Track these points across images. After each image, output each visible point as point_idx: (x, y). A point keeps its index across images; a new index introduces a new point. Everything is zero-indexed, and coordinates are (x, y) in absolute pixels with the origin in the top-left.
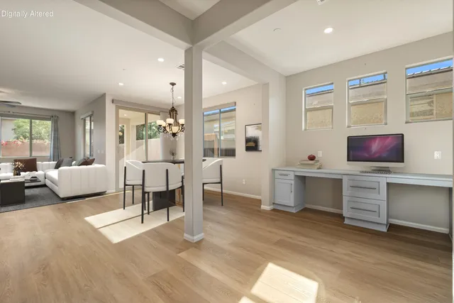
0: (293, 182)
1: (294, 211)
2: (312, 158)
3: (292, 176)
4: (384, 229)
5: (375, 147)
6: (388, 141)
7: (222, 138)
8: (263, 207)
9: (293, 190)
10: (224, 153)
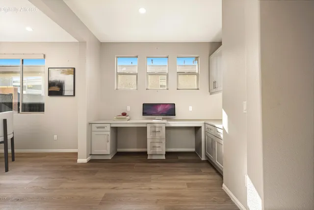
0: (109, 133)
1: (110, 158)
2: (124, 114)
3: (108, 128)
4: (164, 157)
5: (160, 109)
6: (167, 106)
7: (24, 92)
8: (80, 161)
9: (109, 140)
10: (27, 108)
